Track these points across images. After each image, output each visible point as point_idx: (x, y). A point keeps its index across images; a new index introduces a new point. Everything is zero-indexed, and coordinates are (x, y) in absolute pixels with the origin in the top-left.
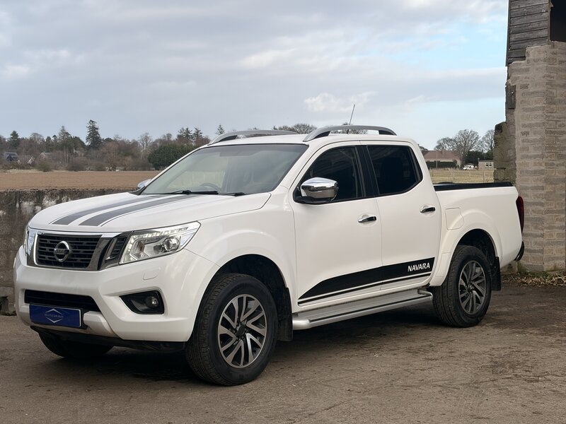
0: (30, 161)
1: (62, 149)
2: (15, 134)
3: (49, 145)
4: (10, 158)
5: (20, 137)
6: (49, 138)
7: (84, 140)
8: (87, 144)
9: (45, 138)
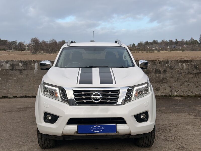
0: (180, 48)
1: (191, 44)
2: (176, 40)
3: (187, 43)
4: (174, 47)
5: (178, 40)
6: (187, 41)
7: (198, 41)
8: (199, 42)
9: (186, 41)
